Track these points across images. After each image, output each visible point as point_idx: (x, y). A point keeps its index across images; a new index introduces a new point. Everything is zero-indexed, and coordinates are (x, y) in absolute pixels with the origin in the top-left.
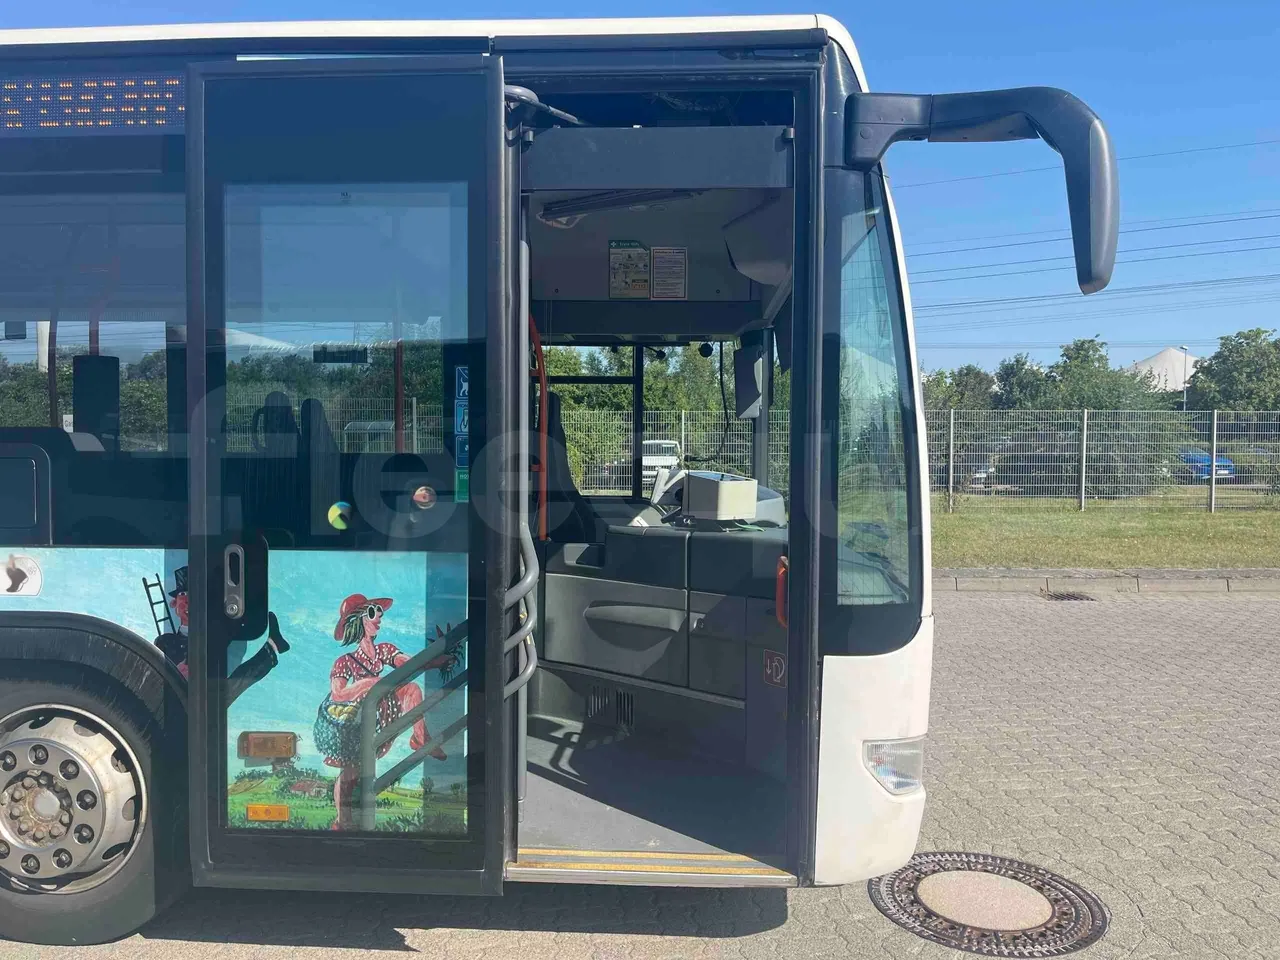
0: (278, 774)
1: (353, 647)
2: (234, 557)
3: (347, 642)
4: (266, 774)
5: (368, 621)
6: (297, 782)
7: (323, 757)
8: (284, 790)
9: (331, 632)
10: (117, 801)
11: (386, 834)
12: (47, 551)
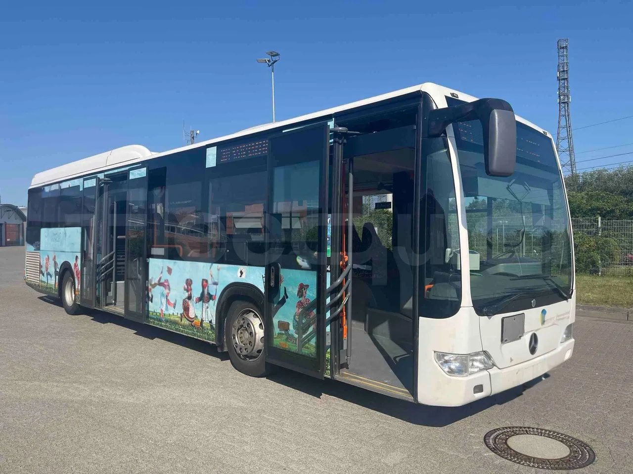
0: (286, 334)
1: (301, 299)
2: (273, 269)
3: (299, 298)
4: (283, 334)
5: (304, 291)
6: (289, 338)
7: (295, 331)
8: (287, 339)
9: (296, 294)
10: (259, 336)
11: (307, 357)
12: (247, 267)
